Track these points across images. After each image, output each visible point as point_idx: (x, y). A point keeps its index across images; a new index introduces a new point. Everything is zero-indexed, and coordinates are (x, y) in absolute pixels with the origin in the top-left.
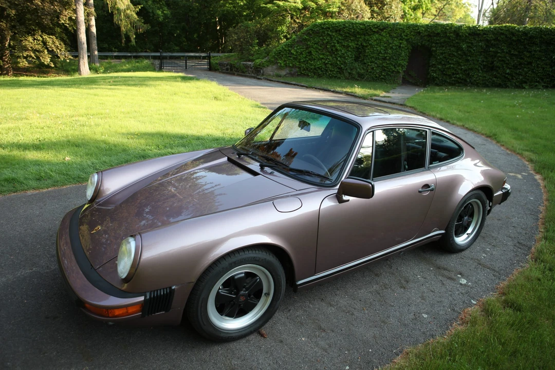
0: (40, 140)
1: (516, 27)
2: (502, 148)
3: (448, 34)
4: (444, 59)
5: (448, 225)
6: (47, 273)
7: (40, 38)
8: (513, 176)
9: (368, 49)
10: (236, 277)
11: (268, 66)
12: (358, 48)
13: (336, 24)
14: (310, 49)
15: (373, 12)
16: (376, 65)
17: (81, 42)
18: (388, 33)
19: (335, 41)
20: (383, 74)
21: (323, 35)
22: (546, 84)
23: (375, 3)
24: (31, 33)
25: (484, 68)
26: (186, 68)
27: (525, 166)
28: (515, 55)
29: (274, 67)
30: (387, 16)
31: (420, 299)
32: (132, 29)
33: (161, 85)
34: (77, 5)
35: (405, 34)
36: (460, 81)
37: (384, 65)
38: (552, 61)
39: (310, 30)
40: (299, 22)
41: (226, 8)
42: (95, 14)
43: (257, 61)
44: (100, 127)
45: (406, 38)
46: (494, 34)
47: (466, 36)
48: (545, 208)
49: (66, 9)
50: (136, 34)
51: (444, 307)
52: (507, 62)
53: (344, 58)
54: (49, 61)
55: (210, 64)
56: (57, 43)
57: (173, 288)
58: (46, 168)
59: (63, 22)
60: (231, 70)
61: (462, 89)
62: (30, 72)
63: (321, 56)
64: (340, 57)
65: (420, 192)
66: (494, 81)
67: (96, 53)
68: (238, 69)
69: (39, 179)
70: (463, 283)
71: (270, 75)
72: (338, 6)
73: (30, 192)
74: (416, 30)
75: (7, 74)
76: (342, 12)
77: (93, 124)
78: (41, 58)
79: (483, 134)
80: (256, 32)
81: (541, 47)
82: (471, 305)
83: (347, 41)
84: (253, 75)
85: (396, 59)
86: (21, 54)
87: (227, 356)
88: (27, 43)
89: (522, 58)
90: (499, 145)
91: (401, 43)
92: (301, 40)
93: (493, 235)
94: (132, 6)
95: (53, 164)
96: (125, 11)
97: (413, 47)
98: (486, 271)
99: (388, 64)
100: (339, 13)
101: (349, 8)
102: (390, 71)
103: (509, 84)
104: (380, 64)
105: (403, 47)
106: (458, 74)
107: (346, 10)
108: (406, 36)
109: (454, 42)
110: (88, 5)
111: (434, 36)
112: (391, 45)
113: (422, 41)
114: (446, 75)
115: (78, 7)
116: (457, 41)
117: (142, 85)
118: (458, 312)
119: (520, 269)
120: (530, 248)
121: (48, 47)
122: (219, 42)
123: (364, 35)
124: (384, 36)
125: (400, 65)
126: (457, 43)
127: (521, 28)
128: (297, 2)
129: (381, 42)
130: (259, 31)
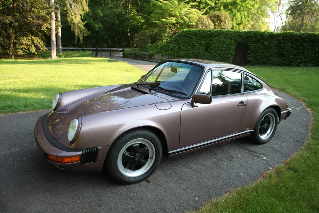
0: (27, 88)
1: (295, 33)
2: (288, 95)
3: (257, 37)
4: (255, 50)
5: (255, 127)
6: (28, 150)
7: (30, 38)
8: (294, 109)
9: (213, 45)
10: (134, 146)
11: (156, 54)
12: (207, 45)
13: (194, 31)
14: (180, 45)
15: (215, 25)
16: (217, 54)
17: (53, 41)
18: (224, 36)
19: (194, 41)
20: (221, 59)
21: (187, 37)
22: (313, 64)
23: (217, 21)
24: (25, 35)
25: (278, 55)
26: (110, 56)
27: (301, 104)
28: (295, 48)
29: (160, 55)
30: (223, 28)
31: (240, 166)
32: (81, 34)
33: (96, 64)
34: (52, 20)
35: (233, 37)
36: (264, 62)
37: (222, 53)
38: (316, 51)
39: (180, 34)
40: (174, 31)
41: (133, 24)
42: (61, 25)
43: (150, 52)
44: (61, 82)
45: (234, 39)
46: (283, 36)
47: (267, 38)
48: (312, 124)
49: (45, 23)
50: (83, 37)
51: (253, 170)
52: (290, 52)
53: (199, 50)
54: (35, 51)
55: (124, 54)
56: (40, 41)
57: (98, 148)
58: (31, 101)
59: (43, 29)
60: (136, 57)
61: (266, 67)
62: (24, 57)
63: (186, 49)
64: (197, 49)
65: (238, 105)
66: (284, 62)
67: (61, 47)
68: (139, 56)
69: (26, 107)
70: (264, 159)
71: (157, 59)
72: (195, 22)
73: (20, 113)
74: (239, 34)
75: (11, 58)
76: (198, 25)
77: (57, 81)
78: (30, 49)
79: (277, 89)
80: (150, 36)
81: (309, 44)
82: (268, 169)
83: (201, 41)
84: (148, 59)
85: (228, 51)
86: (19, 47)
87: (128, 191)
88: (23, 41)
89: (299, 50)
90: (286, 94)
91: (231, 42)
92: (175, 40)
93: (282, 136)
94: (82, 22)
95: (34, 99)
96: (77, 24)
97: (237, 43)
98: (278, 153)
99: (224, 53)
100: (196, 25)
101: (202, 23)
102: (225, 57)
103: (292, 64)
104: (219, 53)
105: (232, 44)
106: (263, 59)
107: (200, 24)
108: (234, 38)
109: (261, 41)
110: (58, 21)
111: (250, 38)
112: (225, 43)
113: (243, 41)
114: (256, 59)
115: (52, 22)
116: (262, 40)
117: (85, 63)
118: (261, 173)
119: (298, 153)
120: (303, 143)
121: (34, 43)
122: (129, 42)
123: (211, 37)
124: (221, 38)
125: (230, 54)
126: (262, 41)
127: (298, 33)
128: (173, 20)
129: (220, 41)
130: (152, 36)
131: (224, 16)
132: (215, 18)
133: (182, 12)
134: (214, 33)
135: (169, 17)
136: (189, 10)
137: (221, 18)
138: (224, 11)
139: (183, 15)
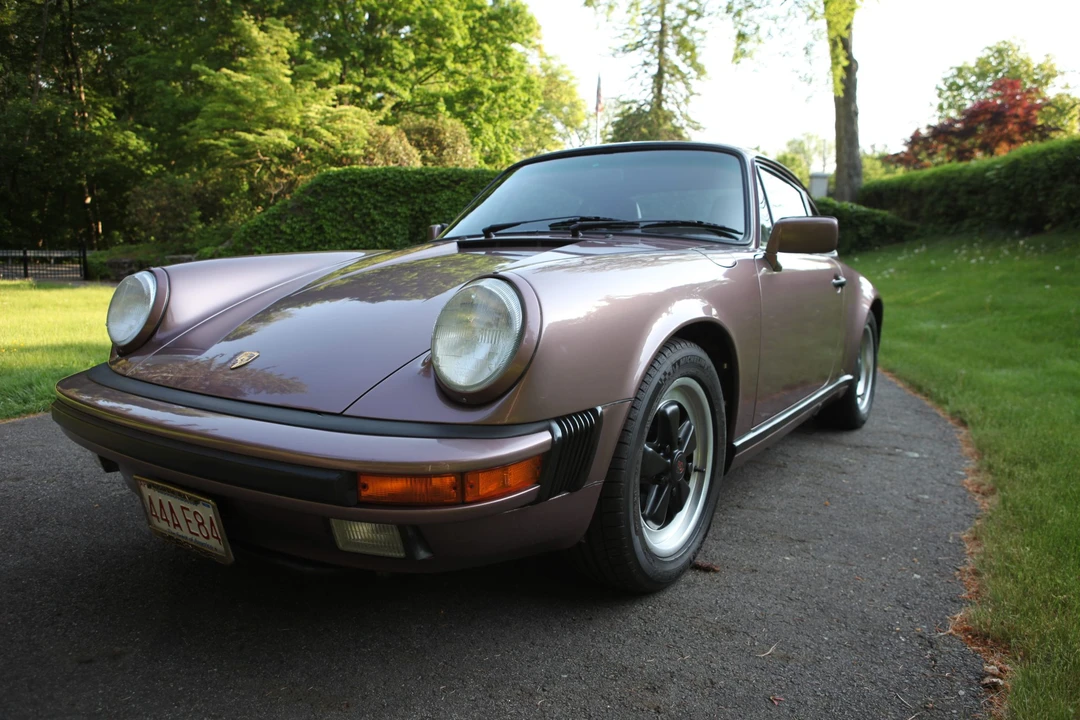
12: (414, 218)
13: (368, 173)
14: (319, 222)
15: (424, 159)
18: (469, 188)
19: (369, 205)
21: (345, 194)
23: (427, 145)
31: (887, 481)
39: (317, 185)
51: (932, 483)
53: (390, 235)
55: (85, 269)
57: (599, 410)
63: (343, 235)
64: (382, 234)
70: (916, 456)
72: (361, 145)
76: (371, 156)
83: (393, 204)
87: (684, 614)
92: (299, 204)
98: (924, 442)
100: (365, 158)
101: (384, 149)
107: (379, 154)
118: (958, 486)
120: (937, 415)
122: (89, 230)
123: (425, 193)
128: (282, 138)
129: (457, 205)
130: (202, 194)
131: (450, 129)
132: (423, 136)
133: (311, 114)
134: (435, 179)
135: (266, 129)
136: (331, 109)
137: (442, 136)
138: (448, 113)
139: (316, 122)
